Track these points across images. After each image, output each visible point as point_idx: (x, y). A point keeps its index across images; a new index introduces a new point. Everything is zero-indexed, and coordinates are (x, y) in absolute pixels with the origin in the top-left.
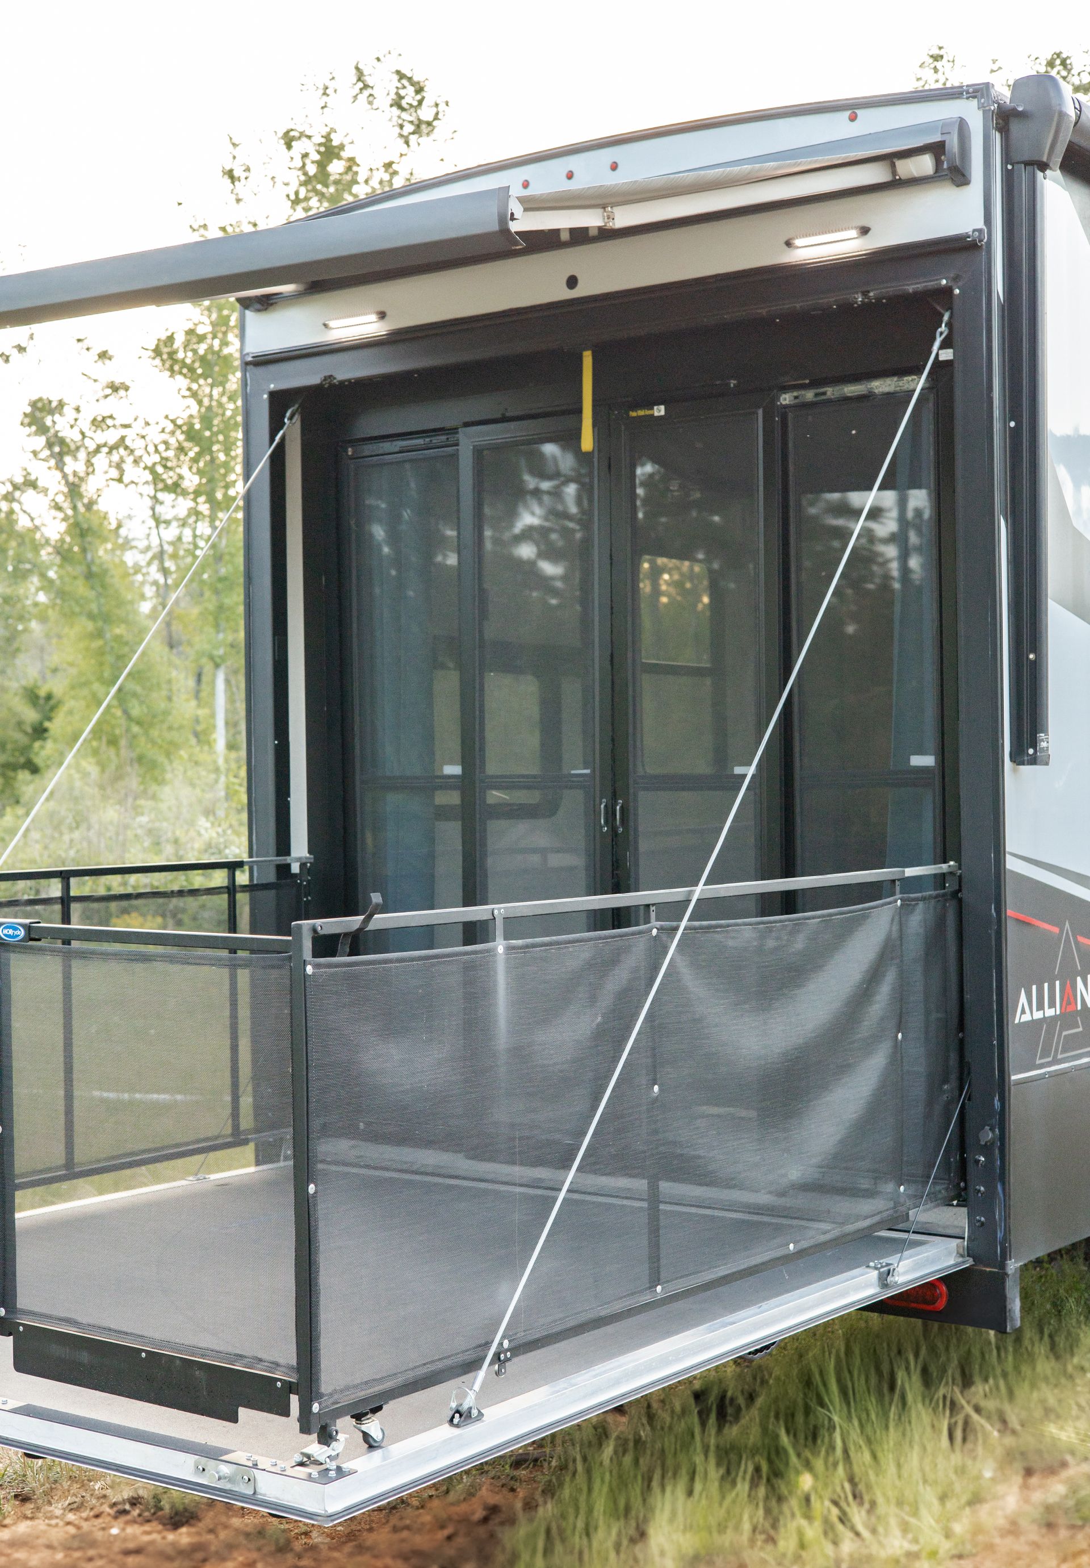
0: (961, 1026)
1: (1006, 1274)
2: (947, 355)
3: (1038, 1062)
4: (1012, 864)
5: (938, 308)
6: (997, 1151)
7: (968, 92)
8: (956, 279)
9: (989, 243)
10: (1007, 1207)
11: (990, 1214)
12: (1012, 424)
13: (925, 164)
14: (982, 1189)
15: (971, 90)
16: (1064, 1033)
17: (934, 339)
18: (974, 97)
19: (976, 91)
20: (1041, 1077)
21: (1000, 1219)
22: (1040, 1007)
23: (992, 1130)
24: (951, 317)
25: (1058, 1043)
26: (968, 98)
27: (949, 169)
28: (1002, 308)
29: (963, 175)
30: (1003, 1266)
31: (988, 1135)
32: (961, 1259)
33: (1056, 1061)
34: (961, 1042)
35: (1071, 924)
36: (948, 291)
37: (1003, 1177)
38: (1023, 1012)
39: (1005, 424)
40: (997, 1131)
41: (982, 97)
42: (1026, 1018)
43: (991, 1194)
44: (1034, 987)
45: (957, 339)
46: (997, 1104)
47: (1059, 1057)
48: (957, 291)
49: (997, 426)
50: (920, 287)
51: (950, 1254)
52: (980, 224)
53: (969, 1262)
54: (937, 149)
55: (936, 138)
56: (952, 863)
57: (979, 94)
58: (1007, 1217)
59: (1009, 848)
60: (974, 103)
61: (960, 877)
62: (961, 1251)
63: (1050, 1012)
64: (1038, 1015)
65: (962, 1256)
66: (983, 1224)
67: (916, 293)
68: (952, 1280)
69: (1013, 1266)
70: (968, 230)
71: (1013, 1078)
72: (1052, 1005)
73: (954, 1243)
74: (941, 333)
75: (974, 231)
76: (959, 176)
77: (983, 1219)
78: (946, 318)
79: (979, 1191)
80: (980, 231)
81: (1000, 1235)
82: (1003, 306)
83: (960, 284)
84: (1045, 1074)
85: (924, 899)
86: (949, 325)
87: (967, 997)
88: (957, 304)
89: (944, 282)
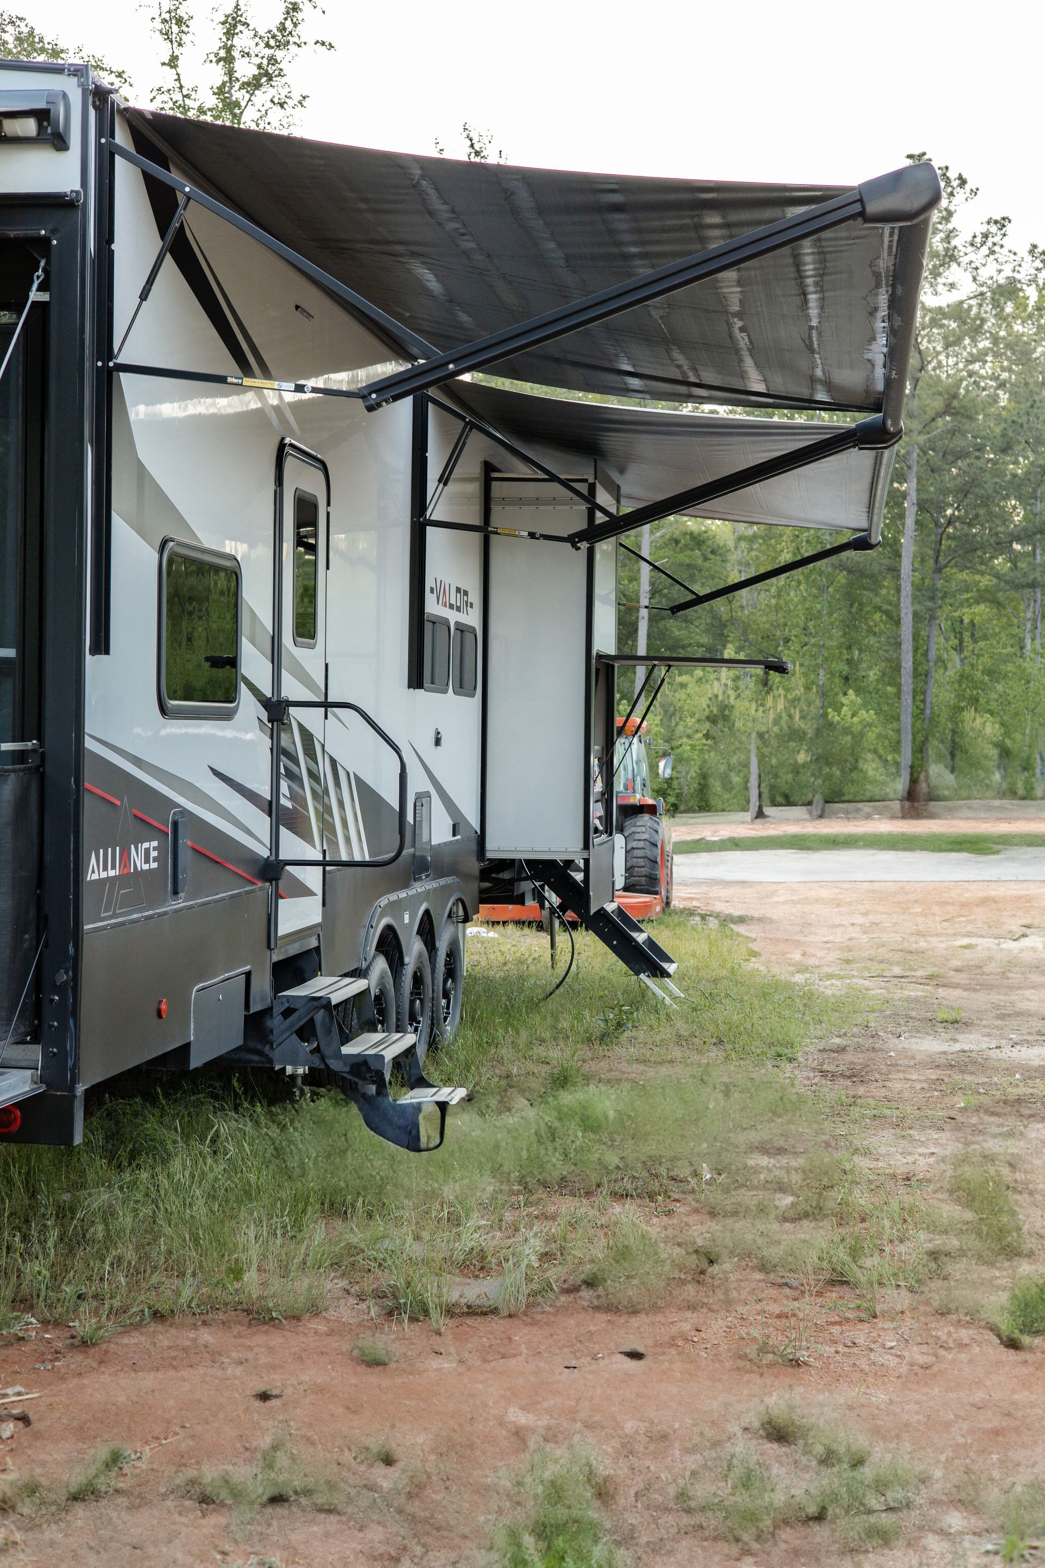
0: (40, 883)
1: (75, 1096)
2: (44, 297)
3: (103, 915)
4: (89, 744)
5: (35, 255)
6: (70, 991)
7: (69, 70)
8: (54, 231)
9: (85, 204)
10: (77, 1040)
11: (62, 1047)
12: (100, 364)
13: (29, 127)
14: (56, 1024)
15: (72, 69)
16: (122, 892)
17: (32, 282)
18: (75, 75)
19: (76, 71)
20: (104, 928)
21: (71, 1050)
22: (105, 869)
23: (66, 973)
24: (47, 264)
25: (117, 900)
26: (69, 75)
27: (53, 134)
28: (93, 261)
29: (64, 142)
30: (72, 1089)
31: (62, 977)
32: (35, 1086)
33: (115, 916)
34: (39, 898)
35: (128, 800)
36: (47, 240)
37: (75, 1013)
38: (93, 872)
39: (93, 363)
40: (71, 973)
41: (82, 76)
42: (95, 877)
43: (64, 1027)
44: (101, 851)
45: (54, 283)
46: (71, 950)
47: (118, 911)
48: (55, 242)
49: (87, 364)
50: (21, 233)
51: (25, 1082)
52: (77, 187)
53: (43, 1088)
54: (42, 116)
55: (42, 105)
56: (34, 742)
57: (79, 73)
58: (77, 1046)
59: (88, 729)
60: (74, 80)
61: (43, 753)
62: (35, 1079)
63: (112, 873)
64: (103, 875)
65: (36, 1083)
66: (55, 1054)
67: (16, 239)
68: (25, 1105)
69: (80, 1089)
70: (67, 190)
71: (85, 927)
72: (113, 867)
73: (29, 1073)
74: (38, 277)
75: (72, 192)
76: (59, 142)
77: (55, 1050)
78: (42, 264)
79: (53, 1026)
80: (77, 192)
81: (70, 1063)
82: (94, 260)
83: (58, 235)
84: (108, 925)
85: (14, 771)
86: (44, 270)
87: (47, 858)
88: (54, 253)
89: (43, 232)
